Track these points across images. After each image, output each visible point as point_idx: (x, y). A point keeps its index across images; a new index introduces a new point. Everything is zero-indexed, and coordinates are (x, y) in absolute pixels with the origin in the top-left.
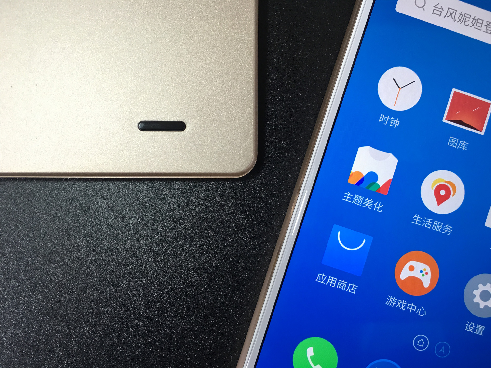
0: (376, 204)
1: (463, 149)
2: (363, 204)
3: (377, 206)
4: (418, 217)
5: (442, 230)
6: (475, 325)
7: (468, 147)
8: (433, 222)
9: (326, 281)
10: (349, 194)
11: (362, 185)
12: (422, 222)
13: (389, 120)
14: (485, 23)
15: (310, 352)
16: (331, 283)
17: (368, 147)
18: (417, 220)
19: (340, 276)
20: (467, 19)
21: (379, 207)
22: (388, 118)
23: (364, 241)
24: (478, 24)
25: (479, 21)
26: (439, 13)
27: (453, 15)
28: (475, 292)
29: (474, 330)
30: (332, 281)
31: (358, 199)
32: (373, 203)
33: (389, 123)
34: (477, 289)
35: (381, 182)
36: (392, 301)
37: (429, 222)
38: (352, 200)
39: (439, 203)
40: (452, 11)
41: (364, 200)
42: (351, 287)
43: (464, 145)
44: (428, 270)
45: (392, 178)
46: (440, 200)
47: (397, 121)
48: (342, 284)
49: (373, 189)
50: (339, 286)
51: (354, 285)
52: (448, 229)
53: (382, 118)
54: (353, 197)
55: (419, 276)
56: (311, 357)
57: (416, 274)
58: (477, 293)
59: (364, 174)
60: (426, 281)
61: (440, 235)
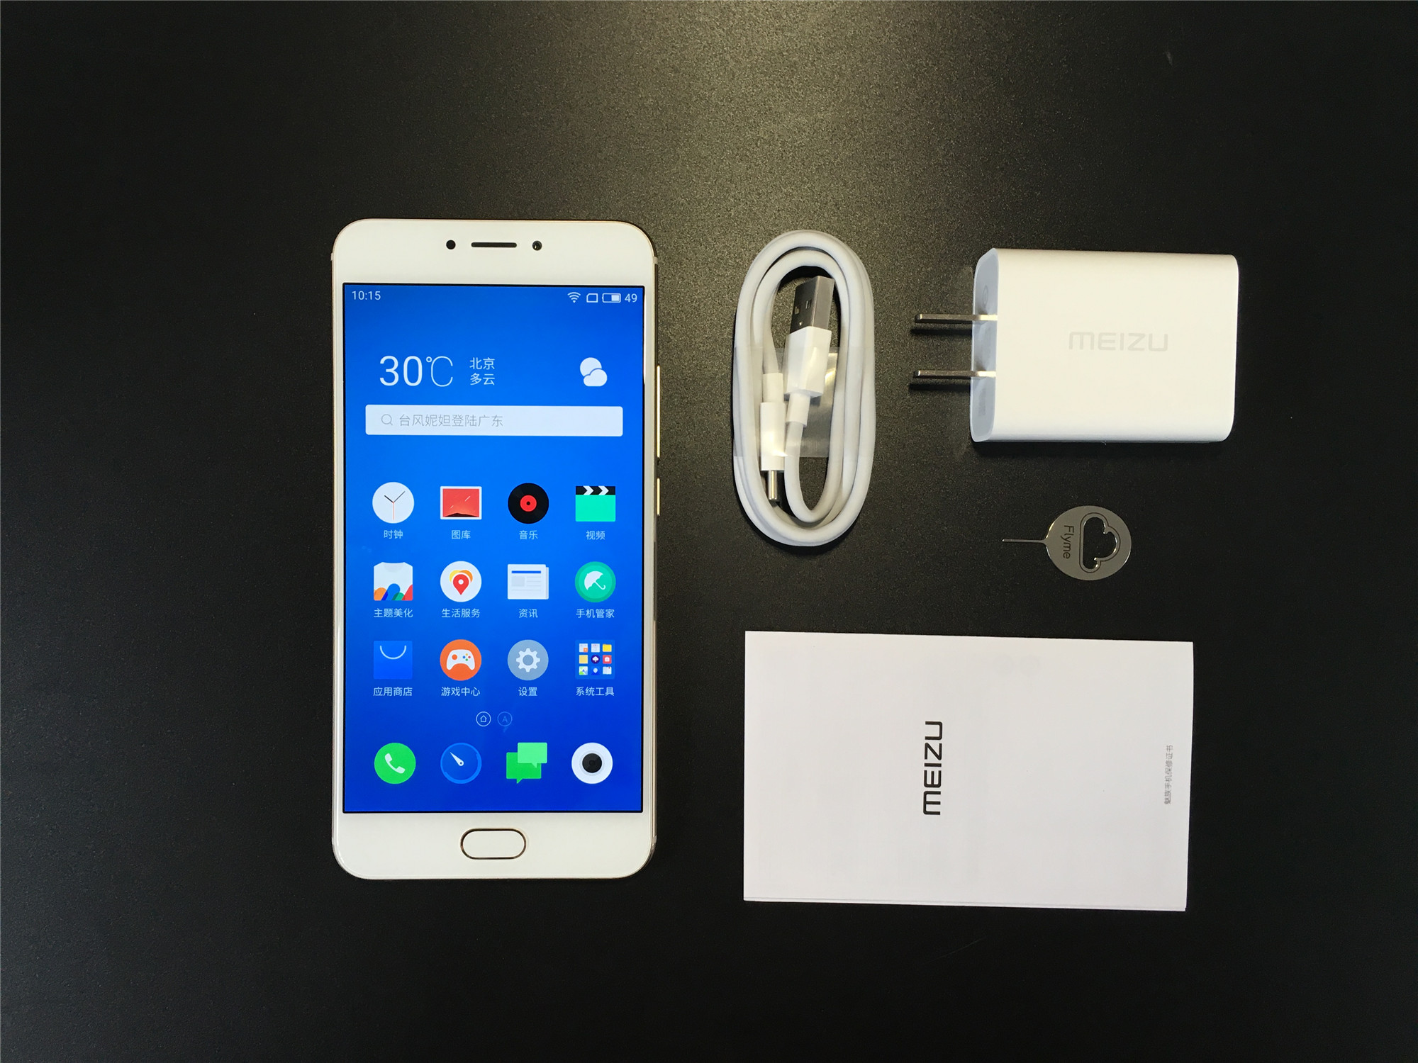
0: (405, 612)
1: (467, 537)
2: (394, 615)
3: (407, 612)
4: (446, 610)
5: (471, 615)
6: (528, 689)
7: (470, 535)
8: (461, 610)
9: (383, 693)
10: (379, 610)
11: (387, 599)
12: (451, 614)
13: (393, 534)
14: (452, 418)
15: (388, 758)
16: (388, 693)
17: (382, 563)
18: (446, 613)
19: (393, 684)
20: (434, 420)
21: (409, 613)
22: (391, 532)
23: (405, 647)
24: (446, 421)
25: (446, 418)
26: (407, 423)
27: (420, 421)
28: (518, 660)
29: (528, 693)
30: (388, 691)
31: (388, 612)
32: (403, 611)
33: (394, 537)
34: (519, 656)
35: (403, 591)
36: (446, 691)
37: (457, 612)
38: (383, 615)
39: (461, 592)
40: (418, 417)
41: (394, 611)
42: (406, 691)
43: (466, 534)
44: (469, 653)
45: (412, 583)
46: (461, 589)
47: (400, 532)
48: (398, 691)
49: (399, 598)
50: (396, 693)
51: (408, 688)
52: (476, 612)
53: (386, 533)
54: (383, 611)
55: (463, 661)
56: (391, 762)
57: (460, 661)
58: (520, 660)
59: (387, 589)
60: (472, 665)
61: (471, 620)
